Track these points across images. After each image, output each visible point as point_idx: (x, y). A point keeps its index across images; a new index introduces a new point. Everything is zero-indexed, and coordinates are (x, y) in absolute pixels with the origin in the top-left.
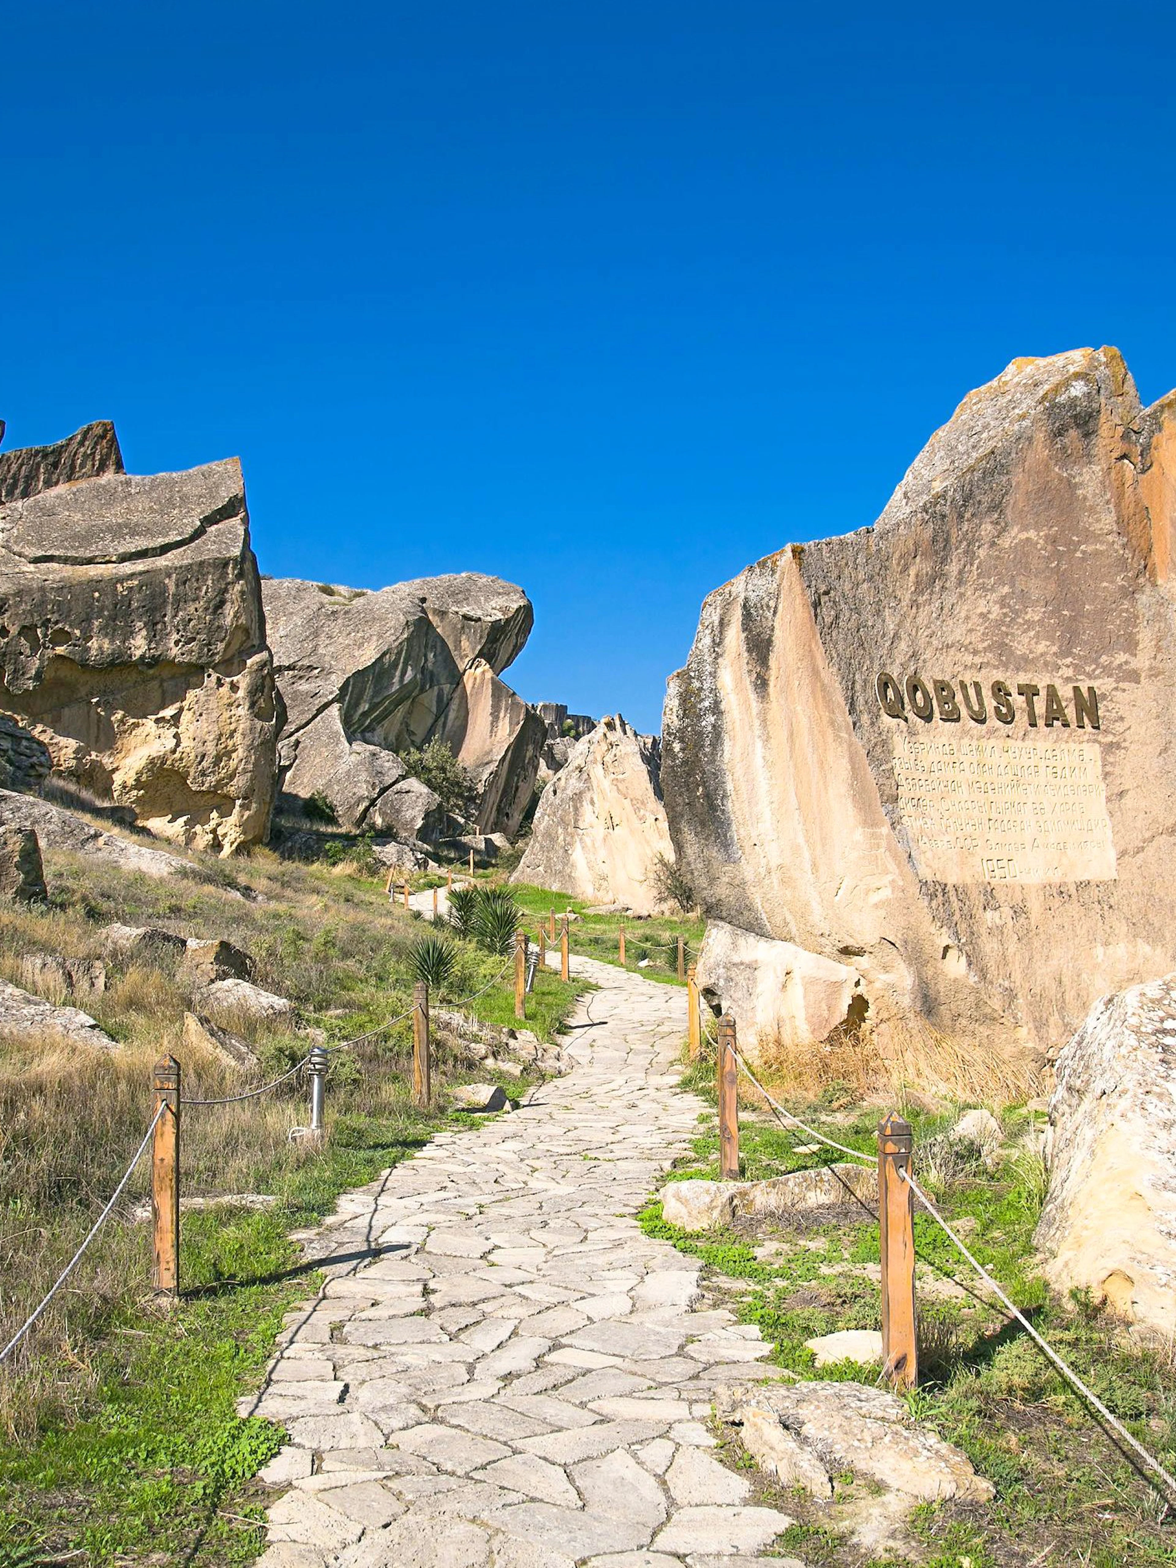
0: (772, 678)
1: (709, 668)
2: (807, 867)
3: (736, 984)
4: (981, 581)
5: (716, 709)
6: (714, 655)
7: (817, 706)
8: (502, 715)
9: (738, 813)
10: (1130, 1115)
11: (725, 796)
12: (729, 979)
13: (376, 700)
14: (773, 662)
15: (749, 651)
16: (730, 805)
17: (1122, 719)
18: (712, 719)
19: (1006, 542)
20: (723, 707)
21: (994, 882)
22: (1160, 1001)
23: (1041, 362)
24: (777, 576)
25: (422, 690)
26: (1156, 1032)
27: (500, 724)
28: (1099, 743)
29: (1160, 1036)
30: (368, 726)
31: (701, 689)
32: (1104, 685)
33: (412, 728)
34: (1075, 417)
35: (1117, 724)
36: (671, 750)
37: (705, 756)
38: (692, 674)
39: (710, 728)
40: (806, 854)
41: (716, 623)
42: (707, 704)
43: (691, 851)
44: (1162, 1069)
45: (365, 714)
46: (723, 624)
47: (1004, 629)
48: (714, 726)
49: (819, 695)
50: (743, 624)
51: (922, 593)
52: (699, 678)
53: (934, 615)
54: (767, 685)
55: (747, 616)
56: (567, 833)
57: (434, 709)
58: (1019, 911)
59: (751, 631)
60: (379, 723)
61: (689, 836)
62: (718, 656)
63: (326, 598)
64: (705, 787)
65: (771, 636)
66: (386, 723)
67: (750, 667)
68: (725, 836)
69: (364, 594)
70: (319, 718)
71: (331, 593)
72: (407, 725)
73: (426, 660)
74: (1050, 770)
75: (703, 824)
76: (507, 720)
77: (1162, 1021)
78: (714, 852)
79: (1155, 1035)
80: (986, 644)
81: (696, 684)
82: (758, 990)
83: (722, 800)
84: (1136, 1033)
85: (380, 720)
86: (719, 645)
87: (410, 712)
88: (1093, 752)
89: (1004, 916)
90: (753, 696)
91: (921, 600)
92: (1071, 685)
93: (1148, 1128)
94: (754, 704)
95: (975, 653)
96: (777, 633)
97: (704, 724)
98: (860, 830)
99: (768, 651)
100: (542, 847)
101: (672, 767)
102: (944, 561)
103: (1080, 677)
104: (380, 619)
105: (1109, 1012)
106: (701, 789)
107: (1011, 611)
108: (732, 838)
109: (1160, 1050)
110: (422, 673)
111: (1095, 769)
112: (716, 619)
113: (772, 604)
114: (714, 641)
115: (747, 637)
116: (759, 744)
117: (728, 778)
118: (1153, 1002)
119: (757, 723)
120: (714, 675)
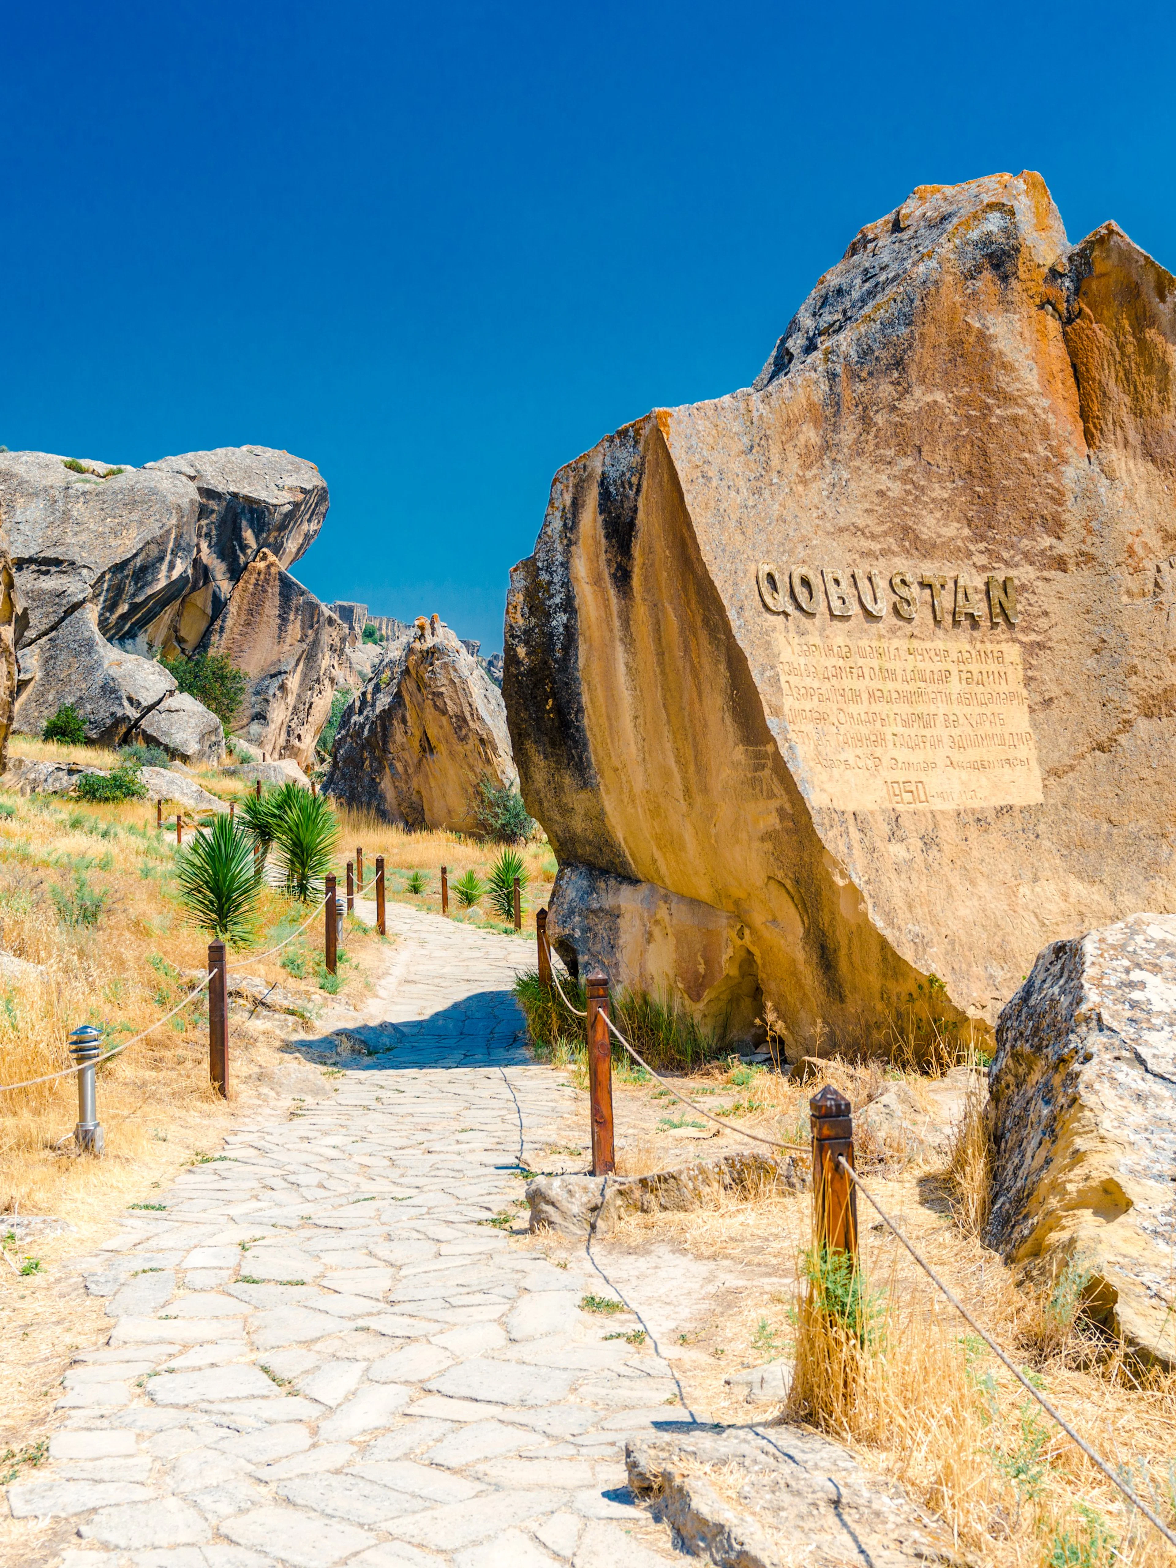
0: (636, 570)
1: (560, 558)
2: (679, 795)
3: (595, 935)
4: (878, 452)
5: (569, 606)
6: (565, 542)
7: (688, 603)
8: (292, 617)
9: (596, 730)
10: (1097, 1086)
11: (580, 710)
12: (586, 930)
13: (139, 599)
14: (637, 551)
15: (607, 536)
16: (586, 721)
17: (1046, 614)
18: (563, 618)
19: (908, 405)
20: (576, 603)
21: (900, 808)
22: (1123, 947)
23: (949, 190)
24: (641, 447)
25: (195, 588)
26: (1122, 984)
27: (290, 627)
28: (1020, 642)
29: (1127, 990)
30: (127, 633)
31: (550, 583)
32: (1025, 573)
33: (182, 633)
34: (990, 256)
35: (1041, 620)
36: (516, 655)
37: (556, 661)
38: (540, 564)
39: (561, 629)
40: (677, 778)
41: (568, 502)
42: (557, 600)
43: (540, 777)
44: (1132, 1030)
45: (124, 617)
46: (576, 504)
47: (906, 508)
48: (566, 627)
49: (692, 589)
50: (600, 505)
51: (810, 467)
52: (548, 569)
53: (825, 493)
54: (630, 577)
55: (605, 496)
56: (374, 758)
57: (209, 611)
58: (929, 842)
59: (610, 513)
60: (141, 628)
61: (538, 760)
62: (570, 543)
63: (74, 476)
64: (555, 699)
65: (633, 519)
66: (150, 627)
67: (609, 556)
68: (581, 758)
69: (120, 471)
70: (67, 621)
71: (79, 470)
72: (176, 630)
73: (199, 551)
74: (964, 676)
75: (553, 745)
76: (298, 623)
77: (1127, 971)
78: (568, 780)
79: (1120, 988)
80: (885, 527)
81: (544, 577)
82: (621, 942)
83: (576, 716)
84: (1098, 986)
85: (143, 623)
86: (571, 529)
87: (179, 614)
88: (1013, 652)
89: (911, 848)
90: (612, 592)
91: (809, 474)
92: (985, 576)
93: (1120, 1102)
94: (614, 600)
95: (873, 537)
96: (641, 515)
97: (554, 623)
98: (741, 748)
99: (631, 536)
100: (343, 775)
101: (516, 676)
102: (836, 428)
103: (996, 565)
104: (143, 502)
105: (1060, 962)
106: (550, 702)
107: (916, 488)
108: (588, 759)
109: (1127, 1006)
110: (194, 566)
111: (1016, 674)
112: (568, 498)
113: (634, 480)
114: (565, 525)
115: (605, 520)
116: (620, 649)
117: (584, 688)
118: (1115, 949)
119: (617, 623)
120: (565, 565)
